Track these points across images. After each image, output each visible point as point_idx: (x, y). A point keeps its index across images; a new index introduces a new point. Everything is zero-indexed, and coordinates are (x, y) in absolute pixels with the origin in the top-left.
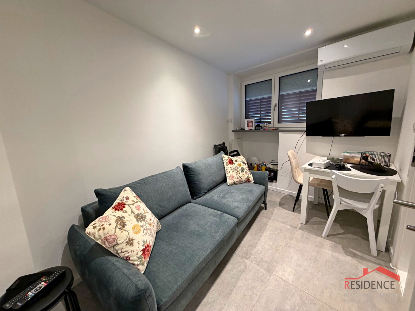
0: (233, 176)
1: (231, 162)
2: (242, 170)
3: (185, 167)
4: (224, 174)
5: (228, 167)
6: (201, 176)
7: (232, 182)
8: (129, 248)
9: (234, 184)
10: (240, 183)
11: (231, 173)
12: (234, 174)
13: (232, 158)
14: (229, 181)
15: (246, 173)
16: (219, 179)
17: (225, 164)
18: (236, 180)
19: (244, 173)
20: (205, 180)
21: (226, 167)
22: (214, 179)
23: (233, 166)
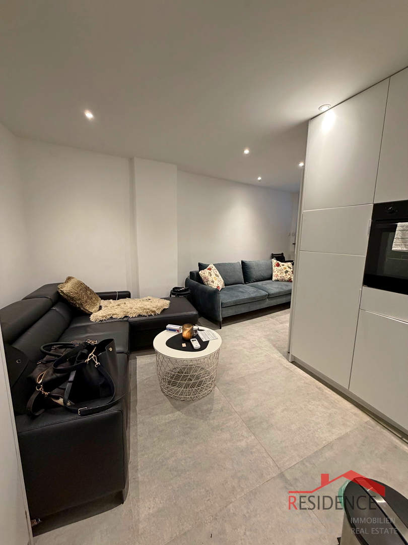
0: (278, 275)
1: (278, 265)
2: (286, 272)
3: (243, 262)
4: (271, 273)
5: (275, 269)
6: (252, 270)
7: (276, 278)
8: (212, 284)
9: (278, 281)
10: (282, 280)
11: (276, 273)
12: (279, 274)
13: (280, 263)
14: (274, 278)
15: (289, 275)
16: (266, 275)
17: (273, 266)
18: (279, 278)
19: (287, 274)
20: (255, 273)
21: (273, 268)
22: (262, 274)
23: (279, 268)
